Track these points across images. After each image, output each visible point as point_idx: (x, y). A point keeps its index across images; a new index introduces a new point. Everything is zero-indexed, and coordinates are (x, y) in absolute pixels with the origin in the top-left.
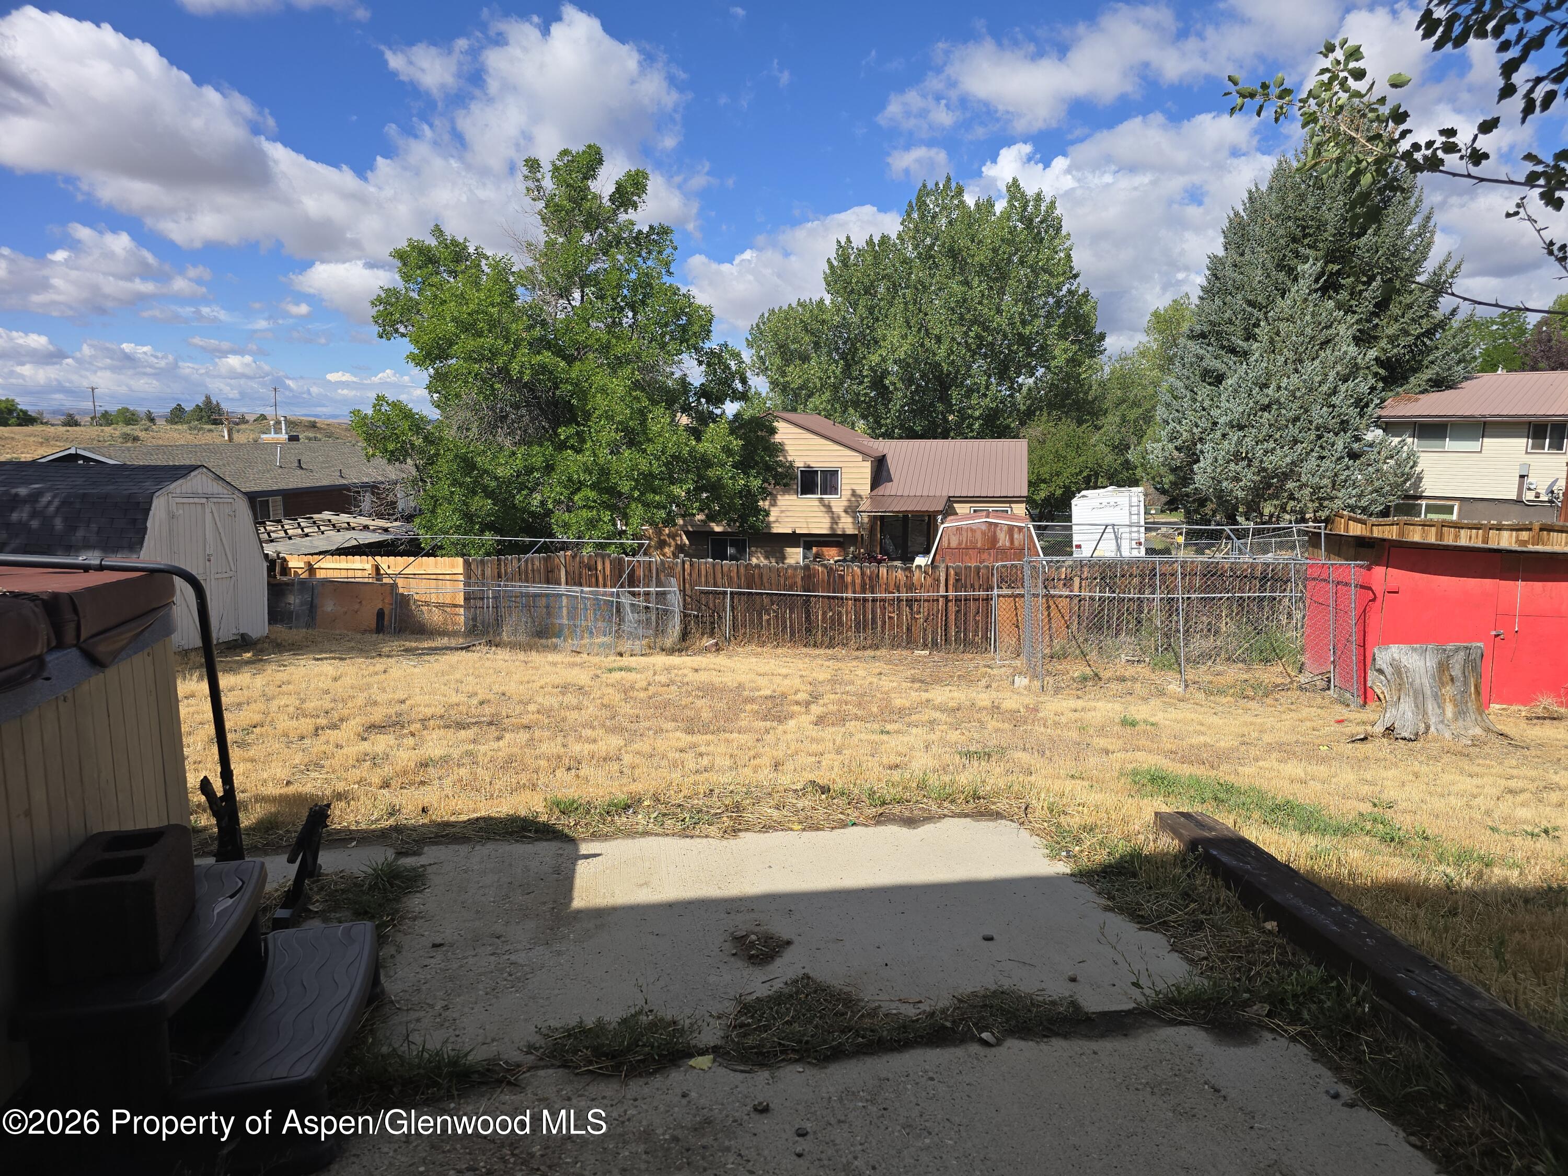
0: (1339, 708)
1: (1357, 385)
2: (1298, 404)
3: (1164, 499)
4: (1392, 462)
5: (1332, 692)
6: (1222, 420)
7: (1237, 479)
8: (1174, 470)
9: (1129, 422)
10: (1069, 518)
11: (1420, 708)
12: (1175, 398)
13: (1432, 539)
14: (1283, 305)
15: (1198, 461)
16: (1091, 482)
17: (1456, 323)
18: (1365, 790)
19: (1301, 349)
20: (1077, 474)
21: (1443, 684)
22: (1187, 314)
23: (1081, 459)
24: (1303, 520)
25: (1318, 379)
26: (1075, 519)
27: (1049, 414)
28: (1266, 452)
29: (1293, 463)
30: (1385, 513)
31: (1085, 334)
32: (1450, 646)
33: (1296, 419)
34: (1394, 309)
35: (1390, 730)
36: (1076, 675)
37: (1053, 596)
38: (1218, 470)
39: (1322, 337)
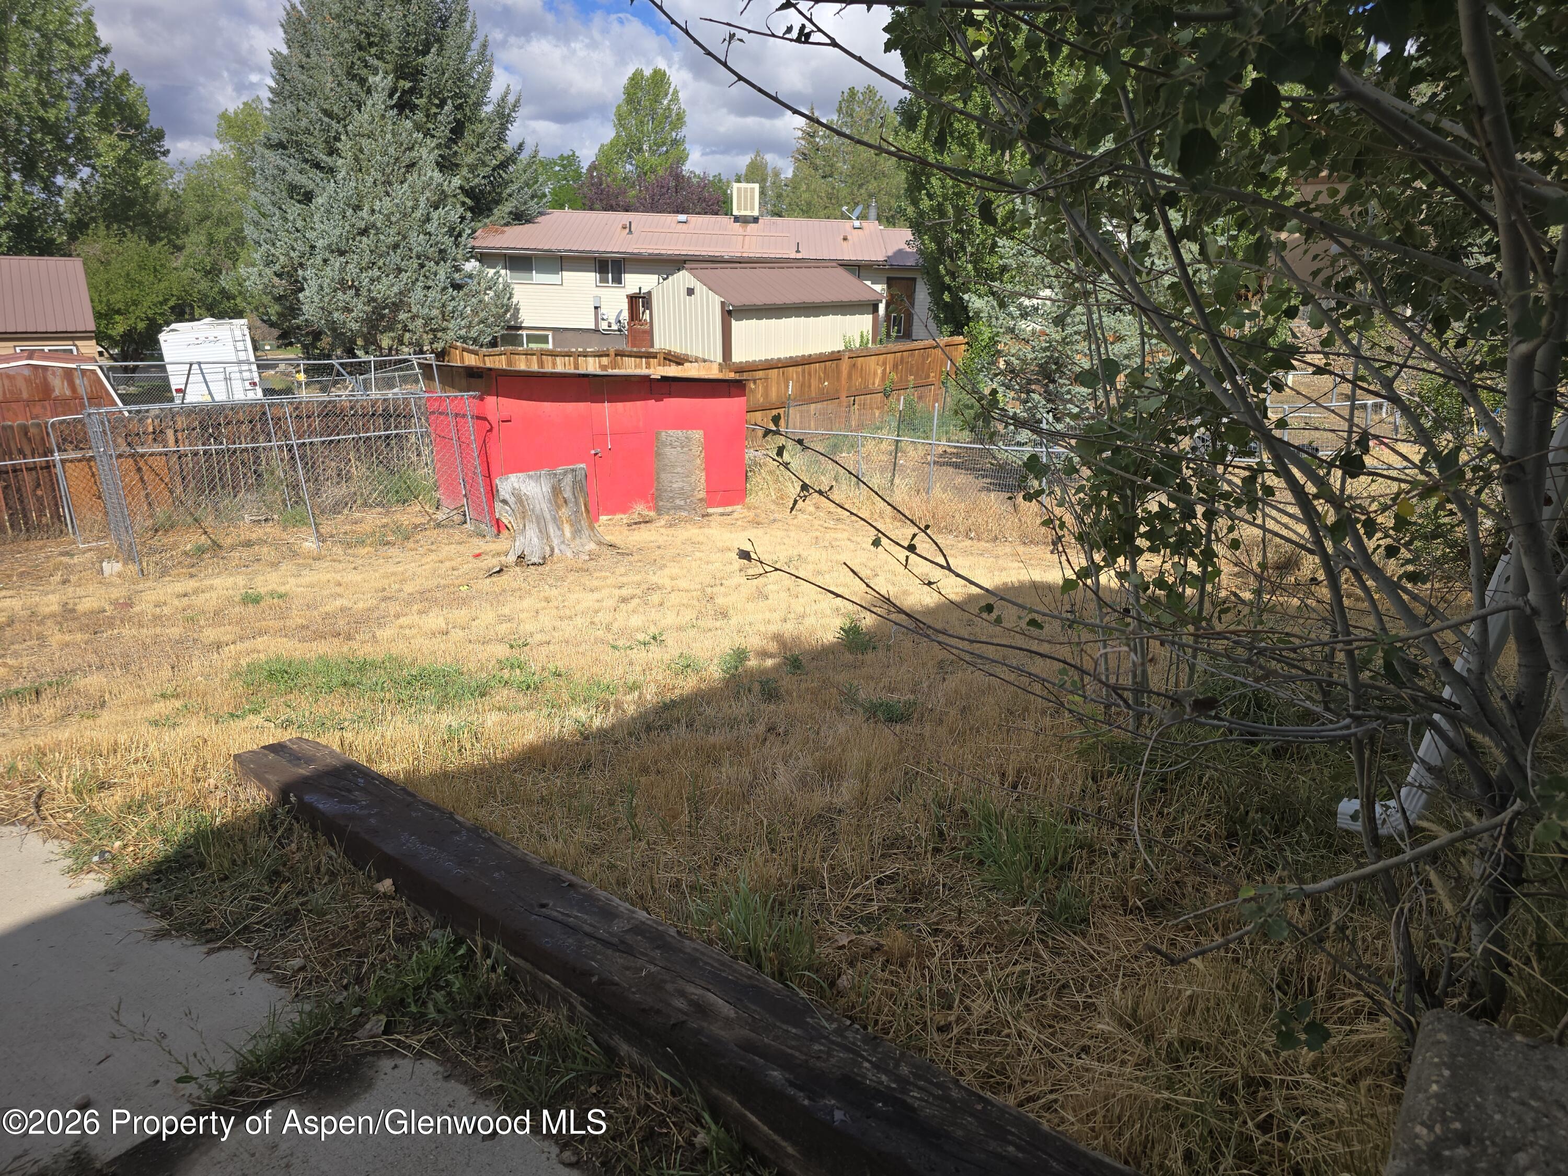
0: (475, 541)
1: (447, 213)
2: (393, 231)
3: (276, 332)
4: (491, 293)
5: (468, 526)
6: (320, 244)
7: (347, 309)
8: (279, 299)
9: (218, 242)
10: (161, 358)
11: (544, 533)
12: (264, 215)
13: (535, 367)
14: (361, 119)
15: (302, 289)
16: (183, 313)
17: (524, 157)
18: (503, 628)
19: (388, 170)
20: (161, 303)
21: (559, 507)
22: (261, 119)
23: (162, 285)
24: (422, 352)
25: (410, 204)
26: (168, 357)
27: (108, 227)
28: (372, 280)
29: (401, 293)
30: (493, 344)
31: (136, 128)
32: (559, 470)
33: (396, 246)
34: (469, 138)
35: (521, 557)
36: (189, 547)
37: (142, 456)
38: (326, 299)
39: (406, 160)
